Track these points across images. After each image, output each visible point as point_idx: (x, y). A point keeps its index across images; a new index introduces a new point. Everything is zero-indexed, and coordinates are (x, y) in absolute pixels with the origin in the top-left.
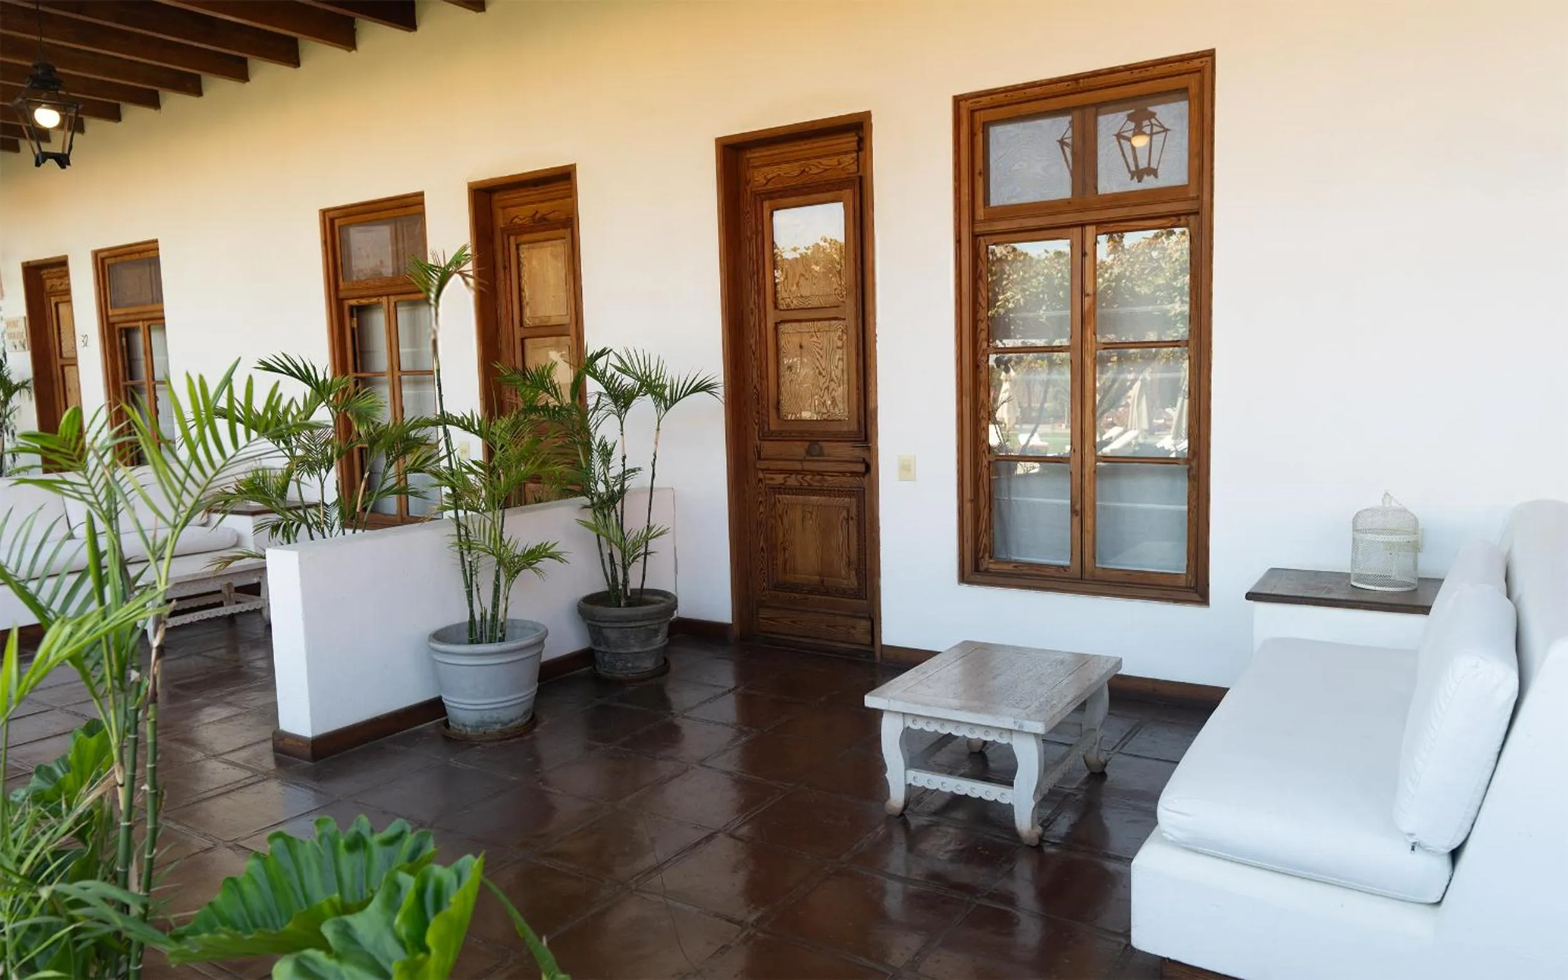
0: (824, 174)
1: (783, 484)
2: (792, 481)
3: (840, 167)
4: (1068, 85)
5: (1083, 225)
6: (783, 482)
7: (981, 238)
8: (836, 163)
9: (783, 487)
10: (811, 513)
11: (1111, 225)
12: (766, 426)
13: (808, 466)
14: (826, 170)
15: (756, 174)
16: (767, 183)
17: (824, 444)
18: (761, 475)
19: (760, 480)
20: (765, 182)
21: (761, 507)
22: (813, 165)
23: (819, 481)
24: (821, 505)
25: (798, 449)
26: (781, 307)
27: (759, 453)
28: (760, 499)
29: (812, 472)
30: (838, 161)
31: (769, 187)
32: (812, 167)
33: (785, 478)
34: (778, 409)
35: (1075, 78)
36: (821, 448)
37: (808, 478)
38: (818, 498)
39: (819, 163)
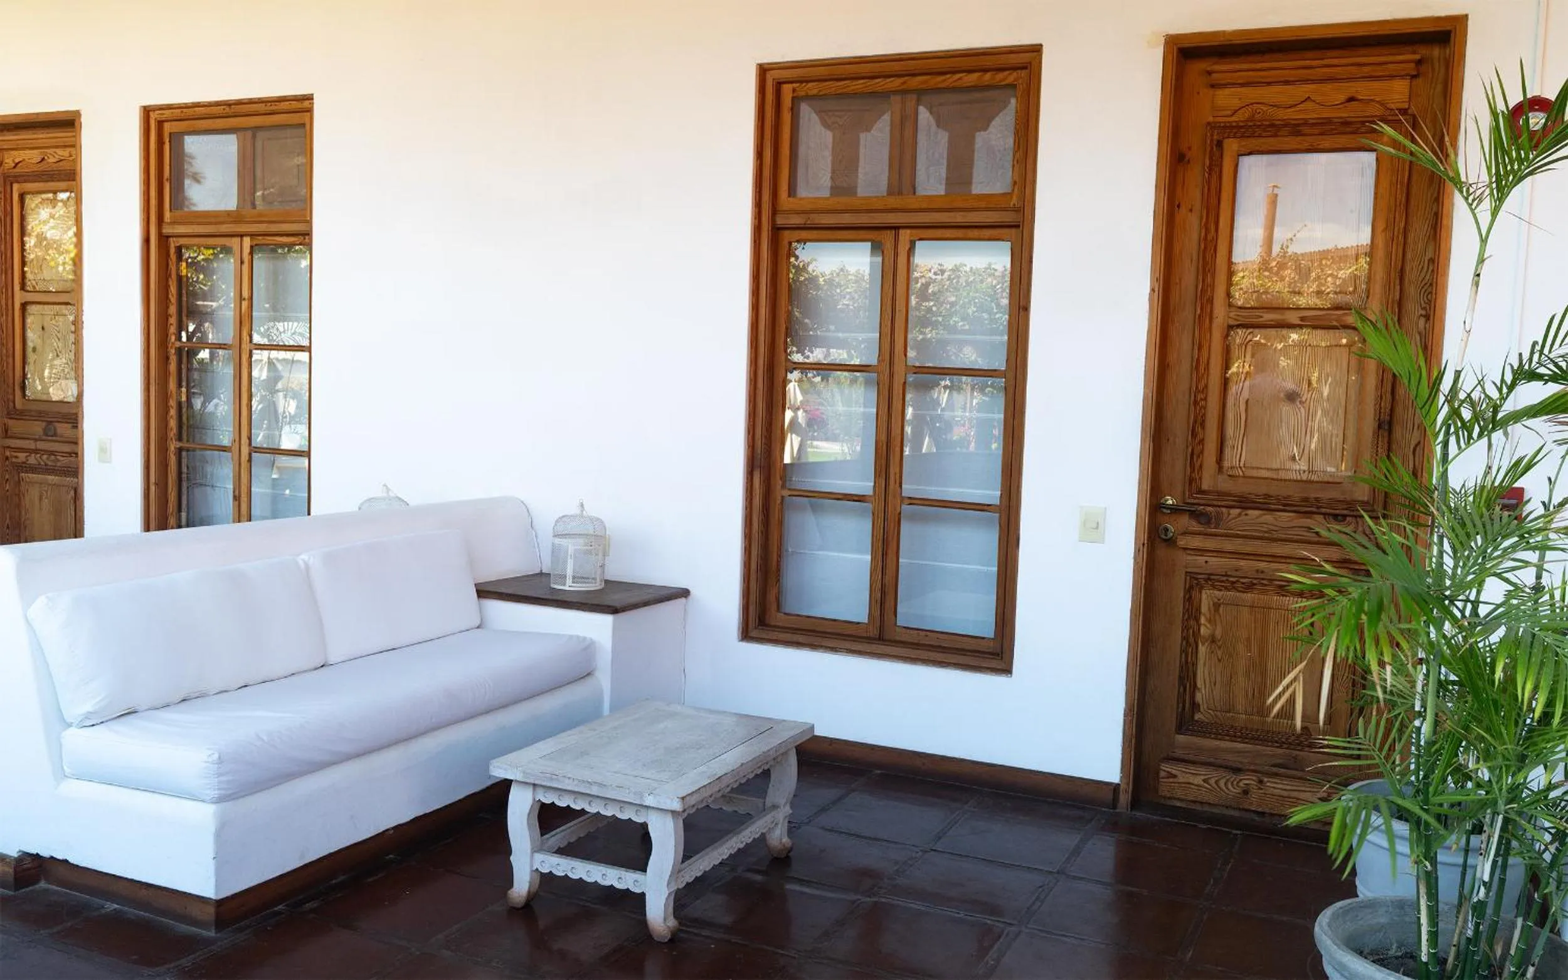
0: (61, 164)
1: (24, 463)
2: (32, 460)
3: (71, 159)
4: (224, 109)
5: (242, 236)
6: (24, 460)
7: (171, 239)
8: (68, 155)
9: (24, 465)
10: (47, 492)
11: (260, 238)
12: (11, 404)
13: (41, 445)
14: (61, 160)
15: (6, 156)
16: (14, 167)
17: (57, 425)
18: (8, 453)
19: (7, 458)
20: (13, 165)
21: (8, 485)
22: (50, 154)
23: (53, 461)
24: (55, 484)
25: (38, 428)
26: (28, 288)
27: (6, 431)
28: (7, 477)
29: (46, 451)
30: (70, 153)
31: (17, 170)
32: (50, 156)
33: (27, 457)
34: (23, 388)
35: (228, 104)
36: (55, 429)
37: (45, 457)
38: (53, 477)
39: (55, 152)
